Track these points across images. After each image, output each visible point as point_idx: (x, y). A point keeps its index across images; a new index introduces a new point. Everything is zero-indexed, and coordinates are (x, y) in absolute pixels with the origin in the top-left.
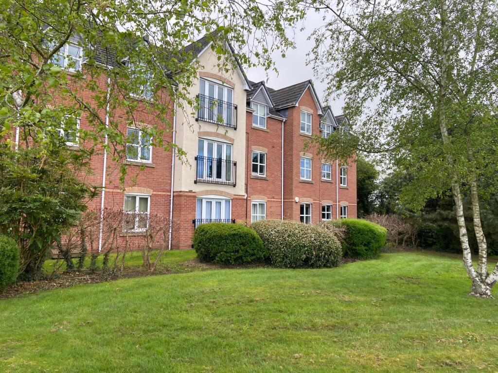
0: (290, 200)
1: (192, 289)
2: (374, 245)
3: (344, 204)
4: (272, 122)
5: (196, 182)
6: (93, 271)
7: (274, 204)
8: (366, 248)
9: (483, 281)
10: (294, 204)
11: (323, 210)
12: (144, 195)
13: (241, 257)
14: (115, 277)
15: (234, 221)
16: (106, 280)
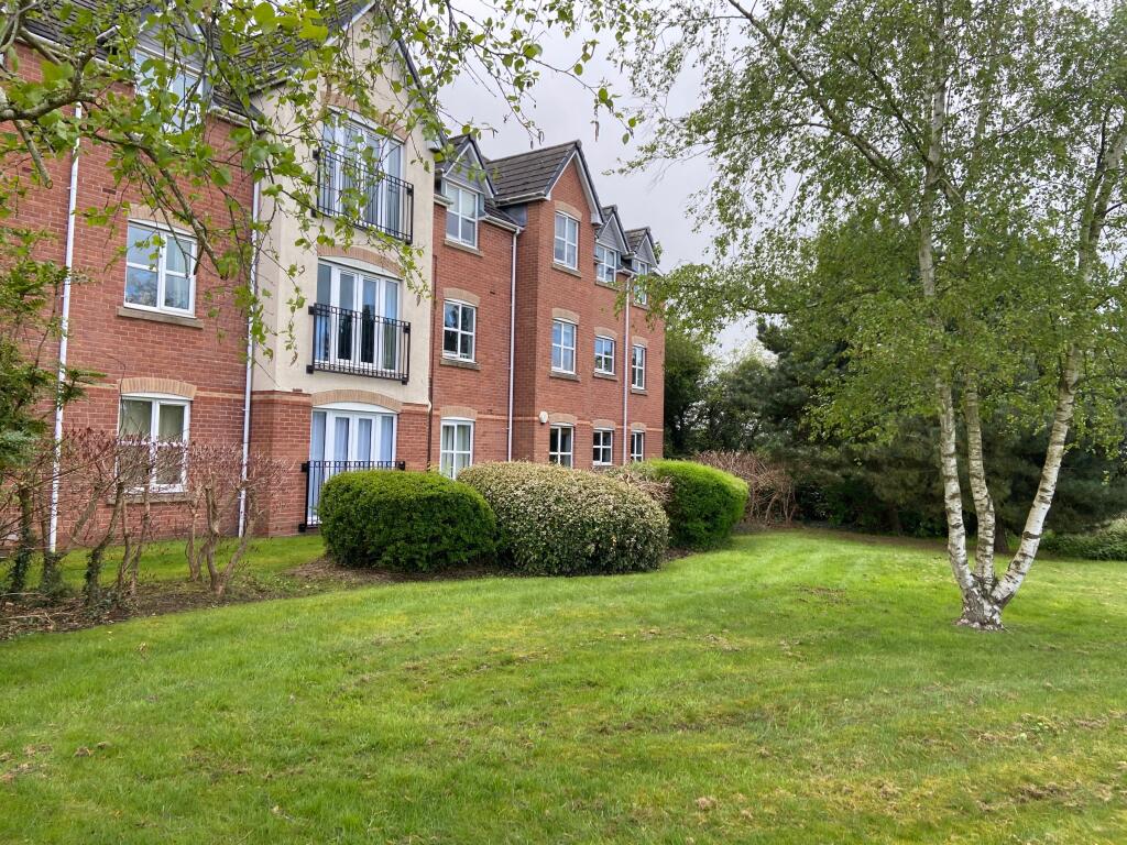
0: (528, 418)
1: (347, 637)
2: (725, 517)
3: (638, 428)
4: (490, 233)
5: (310, 370)
6: (54, 598)
7: (492, 427)
8: (709, 525)
9: (986, 595)
10: (537, 426)
11: (596, 441)
12: (174, 399)
13: (443, 554)
14: (121, 613)
15: (402, 466)
16: (98, 621)
